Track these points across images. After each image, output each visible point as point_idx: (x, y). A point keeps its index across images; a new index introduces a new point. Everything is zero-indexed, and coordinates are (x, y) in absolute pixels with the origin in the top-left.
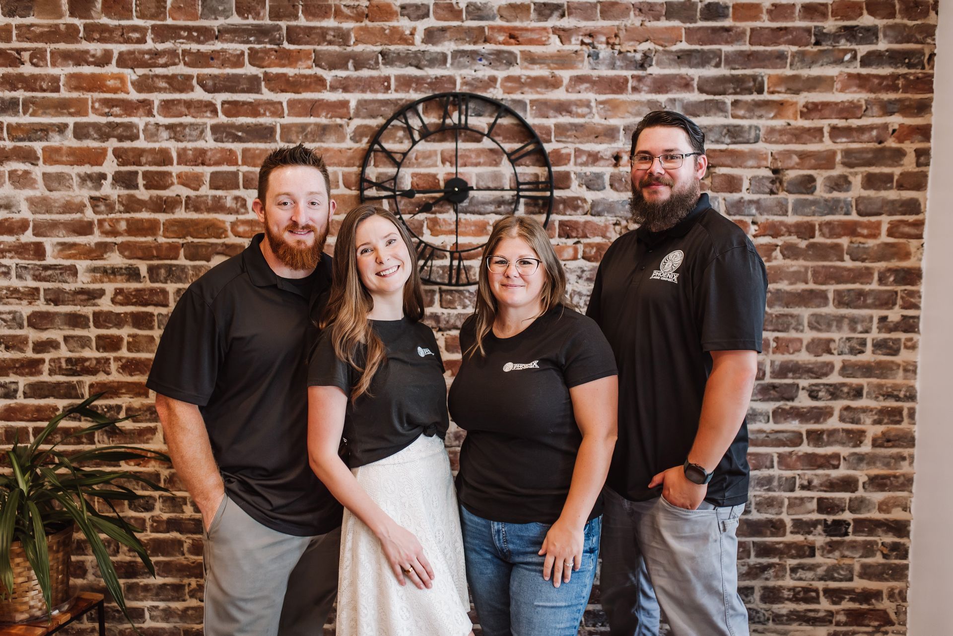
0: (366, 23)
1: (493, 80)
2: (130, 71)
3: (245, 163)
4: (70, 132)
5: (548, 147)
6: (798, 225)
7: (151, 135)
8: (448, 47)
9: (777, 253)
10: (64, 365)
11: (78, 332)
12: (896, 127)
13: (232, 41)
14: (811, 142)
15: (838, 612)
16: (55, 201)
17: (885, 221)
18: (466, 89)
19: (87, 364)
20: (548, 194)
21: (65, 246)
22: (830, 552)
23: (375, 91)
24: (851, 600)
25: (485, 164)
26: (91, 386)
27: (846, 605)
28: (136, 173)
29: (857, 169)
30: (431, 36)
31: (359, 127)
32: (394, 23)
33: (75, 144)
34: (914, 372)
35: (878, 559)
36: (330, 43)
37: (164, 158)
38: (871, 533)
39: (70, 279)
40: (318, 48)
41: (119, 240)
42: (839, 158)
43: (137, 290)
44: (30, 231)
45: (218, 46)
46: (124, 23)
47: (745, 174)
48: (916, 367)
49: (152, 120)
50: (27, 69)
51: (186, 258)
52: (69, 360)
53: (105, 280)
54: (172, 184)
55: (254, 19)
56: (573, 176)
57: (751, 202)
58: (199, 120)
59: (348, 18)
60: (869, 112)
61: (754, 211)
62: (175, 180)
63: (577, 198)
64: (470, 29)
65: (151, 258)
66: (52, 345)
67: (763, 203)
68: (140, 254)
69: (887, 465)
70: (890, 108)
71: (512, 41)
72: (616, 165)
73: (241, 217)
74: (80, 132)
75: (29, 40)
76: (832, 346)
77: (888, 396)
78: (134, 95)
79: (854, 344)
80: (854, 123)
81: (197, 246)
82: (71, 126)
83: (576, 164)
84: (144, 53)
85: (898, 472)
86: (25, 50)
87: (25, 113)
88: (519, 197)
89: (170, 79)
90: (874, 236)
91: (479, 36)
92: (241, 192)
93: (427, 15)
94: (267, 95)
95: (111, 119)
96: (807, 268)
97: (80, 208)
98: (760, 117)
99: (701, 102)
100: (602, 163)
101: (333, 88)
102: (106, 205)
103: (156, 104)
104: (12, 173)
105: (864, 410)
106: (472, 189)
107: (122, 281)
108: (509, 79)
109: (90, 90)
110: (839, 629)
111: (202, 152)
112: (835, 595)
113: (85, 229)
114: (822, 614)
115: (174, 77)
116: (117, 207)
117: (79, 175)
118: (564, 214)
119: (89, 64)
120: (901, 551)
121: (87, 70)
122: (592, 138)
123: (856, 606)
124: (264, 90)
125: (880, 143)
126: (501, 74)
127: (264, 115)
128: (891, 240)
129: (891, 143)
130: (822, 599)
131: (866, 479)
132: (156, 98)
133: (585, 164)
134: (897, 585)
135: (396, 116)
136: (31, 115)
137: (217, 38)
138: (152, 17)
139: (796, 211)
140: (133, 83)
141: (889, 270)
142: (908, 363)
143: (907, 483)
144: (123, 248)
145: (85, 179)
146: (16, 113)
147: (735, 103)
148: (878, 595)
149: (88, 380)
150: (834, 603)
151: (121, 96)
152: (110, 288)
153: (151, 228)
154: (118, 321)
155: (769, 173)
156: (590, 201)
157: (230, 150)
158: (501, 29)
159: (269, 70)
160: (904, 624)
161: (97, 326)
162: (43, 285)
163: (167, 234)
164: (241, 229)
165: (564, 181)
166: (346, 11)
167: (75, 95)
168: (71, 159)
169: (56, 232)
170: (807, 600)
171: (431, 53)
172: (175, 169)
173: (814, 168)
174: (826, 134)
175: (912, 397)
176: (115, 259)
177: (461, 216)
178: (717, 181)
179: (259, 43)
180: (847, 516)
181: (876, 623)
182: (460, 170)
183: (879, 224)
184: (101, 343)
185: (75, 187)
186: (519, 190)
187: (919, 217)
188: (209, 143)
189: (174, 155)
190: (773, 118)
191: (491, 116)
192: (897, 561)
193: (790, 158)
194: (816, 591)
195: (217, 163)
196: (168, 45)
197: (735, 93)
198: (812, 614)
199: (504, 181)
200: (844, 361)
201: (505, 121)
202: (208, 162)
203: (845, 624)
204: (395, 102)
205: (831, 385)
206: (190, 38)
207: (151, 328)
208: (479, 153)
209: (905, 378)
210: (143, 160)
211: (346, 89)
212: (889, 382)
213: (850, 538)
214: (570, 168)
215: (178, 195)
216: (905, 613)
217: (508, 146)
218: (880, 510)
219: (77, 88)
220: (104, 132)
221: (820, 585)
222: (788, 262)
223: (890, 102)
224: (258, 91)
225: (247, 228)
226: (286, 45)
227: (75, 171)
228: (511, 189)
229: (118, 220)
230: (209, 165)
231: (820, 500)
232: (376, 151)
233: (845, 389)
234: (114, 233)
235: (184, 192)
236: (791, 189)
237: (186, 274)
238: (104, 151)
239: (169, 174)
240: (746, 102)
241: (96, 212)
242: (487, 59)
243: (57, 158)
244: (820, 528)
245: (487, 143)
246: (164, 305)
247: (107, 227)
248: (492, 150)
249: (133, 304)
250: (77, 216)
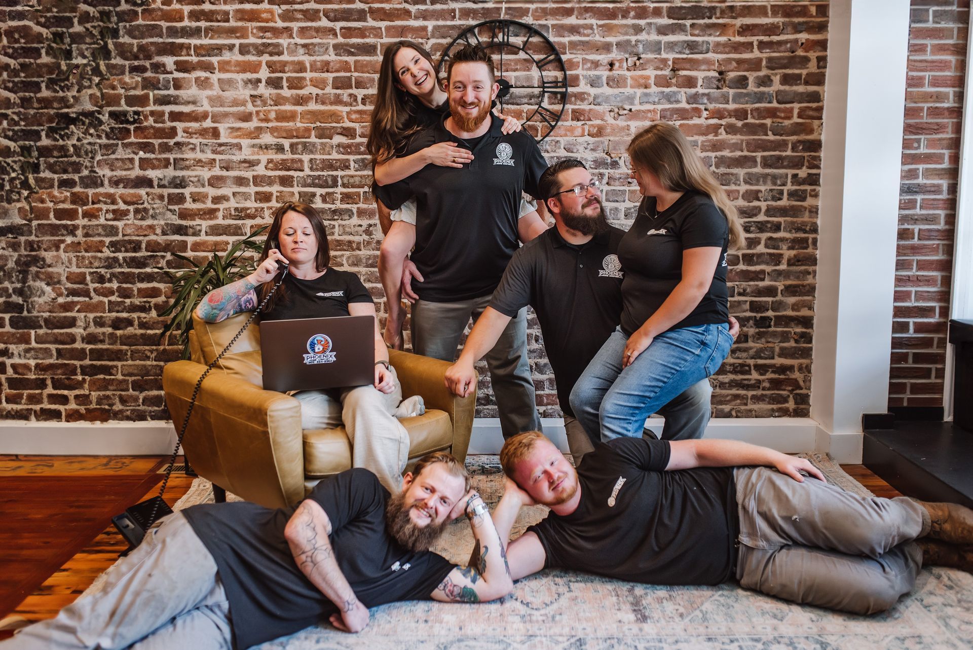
1: (526, 11)
2: (277, 7)
3: (356, 71)
4: (236, 49)
5: (564, 58)
6: (736, 111)
7: (292, 51)
9: (722, 130)
10: (233, 213)
11: (242, 189)
12: (804, 41)
14: (745, 52)
15: (764, 381)
16: (226, 98)
17: (796, 107)
18: (507, 17)
19: (248, 212)
20: (564, 90)
21: (233, 129)
22: (758, 339)
23: (445, 19)
24: (773, 372)
25: (520, 70)
26: (252, 227)
27: (770, 375)
28: (282, 78)
29: (776, 71)
31: (434, 45)
33: (241, 58)
34: (817, 213)
35: (792, 344)
37: (301, 67)
38: (786, 326)
39: (237, 152)
41: (270, 125)
42: (764, 63)
43: (283, 160)
44: (209, 120)
47: (700, 75)
48: (817, 209)
49: (292, 41)
50: (207, 7)
51: (316, 137)
52: (236, 209)
53: (261, 153)
54: (307, 85)
56: (581, 77)
57: (704, 94)
58: (324, 41)
60: (785, 31)
61: (706, 101)
62: (309, 83)
63: (584, 93)
65: (292, 137)
66: (224, 198)
67: (712, 96)
68: (285, 135)
69: (798, 278)
70: (799, 28)
72: (611, 70)
73: (353, 108)
74: (244, 50)
76: (760, 195)
77: (798, 230)
78: (280, 24)
79: (775, 193)
80: (775, 38)
81: (323, 129)
82: (237, 46)
83: (583, 69)
85: (806, 282)
87: (206, 37)
88: (544, 92)
89: (305, 12)
90: (789, 118)
92: (354, 91)
94: (371, 23)
95: (264, 41)
96: (742, 141)
97: (244, 103)
98: (710, 35)
99: (669, 25)
100: (601, 68)
101: (416, 18)
102: (262, 101)
103: (295, 29)
104: (197, 79)
105: (782, 240)
106: (512, 86)
107: (272, 154)
108: (537, 10)
109: (250, 20)
110: (764, 392)
111: (327, 63)
112: (761, 369)
113: (246, 118)
114: (753, 382)
115: (307, 10)
116: (269, 102)
117: (243, 80)
118: (575, 104)
119: (249, 2)
120: (808, 338)
121: (248, 6)
122: (594, 51)
123: (776, 376)
124: (369, 19)
125: (793, 52)
126: (531, 7)
127: (369, 37)
128: (800, 120)
129: (800, 53)
130: (753, 372)
131: (783, 287)
132: (295, 26)
133: (589, 69)
134: (804, 361)
135: (459, 37)
136: (211, 38)
139: (734, 101)
140: (279, 16)
141: (799, 141)
142: (812, 207)
143: (811, 290)
144: (273, 130)
145: (247, 82)
146: (200, 37)
147: (692, 25)
148: (791, 368)
149: (249, 222)
150: (761, 374)
151: (271, 24)
152: (264, 158)
153: (292, 117)
154: (270, 181)
155: (717, 75)
156: (593, 95)
157: (346, 62)
159: (372, 5)
160: (809, 389)
161: (255, 184)
162: (218, 157)
163: (303, 121)
164: (354, 116)
165: (575, 81)
167: (240, 24)
168: (238, 69)
169: (227, 120)
170: (743, 373)
172: (308, 75)
173: (748, 71)
174: (755, 47)
175: (815, 230)
176: (267, 139)
177: (505, 106)
178: (680, 79)
180: (770, 313)
181: (790, 388)
182: (504, 74)
183: (792, 109)
184: (258, 197)
185: (240, 88)
186: (544, 87)
187: (820, 104)
188: (331, 57)
189: (308, 65)
190: (719, 36)
191: (524, 36)
192: (805, 345)
193: (730, 63)
194: (749, 366)
195: (337, 71)
197: (693, 19)
198: (746, 382)
199: (534, 81)
200: (768, 206)
201: (535, 39)
202: (331, 70)
203: (769, 389)
204: (459, 27)
205: (759, 222)
207: (292, 186)
208: (517, 61)
209: (810, 217)
210: (287, 69)
211: (425, 18)
212: (799, 220)
213: (772, 329)
214: (579, 72)
215: (310, 94)
216: (810, 381)
217: (537, 57)
218: (793, 309)
219: (241, 19)
220: (260, 50)
221: (751, 362)
222: (730, 136)
223: (799, 23)
224: (365, 20)
225: (358, 116)
227: (240, 77)
228: (539, 87)
229: (269, 111)
230: (332, 72)
231: (752, 303)
232: (446, 61)
233: (769, 225)
234: (267, 120)
235: (315, 91)
236: (731, 85)
237: (316, 148)
238: (259, 64)
239: (304, 78)
240: (700, 25)
241: (254, 106)
243: (228, 68)
244: (751, 322)
245: (522, 55)
246: (303, 171)
247: (262, 116)
248: (525, 60)
249: (280, 170)
250: (242, 109)
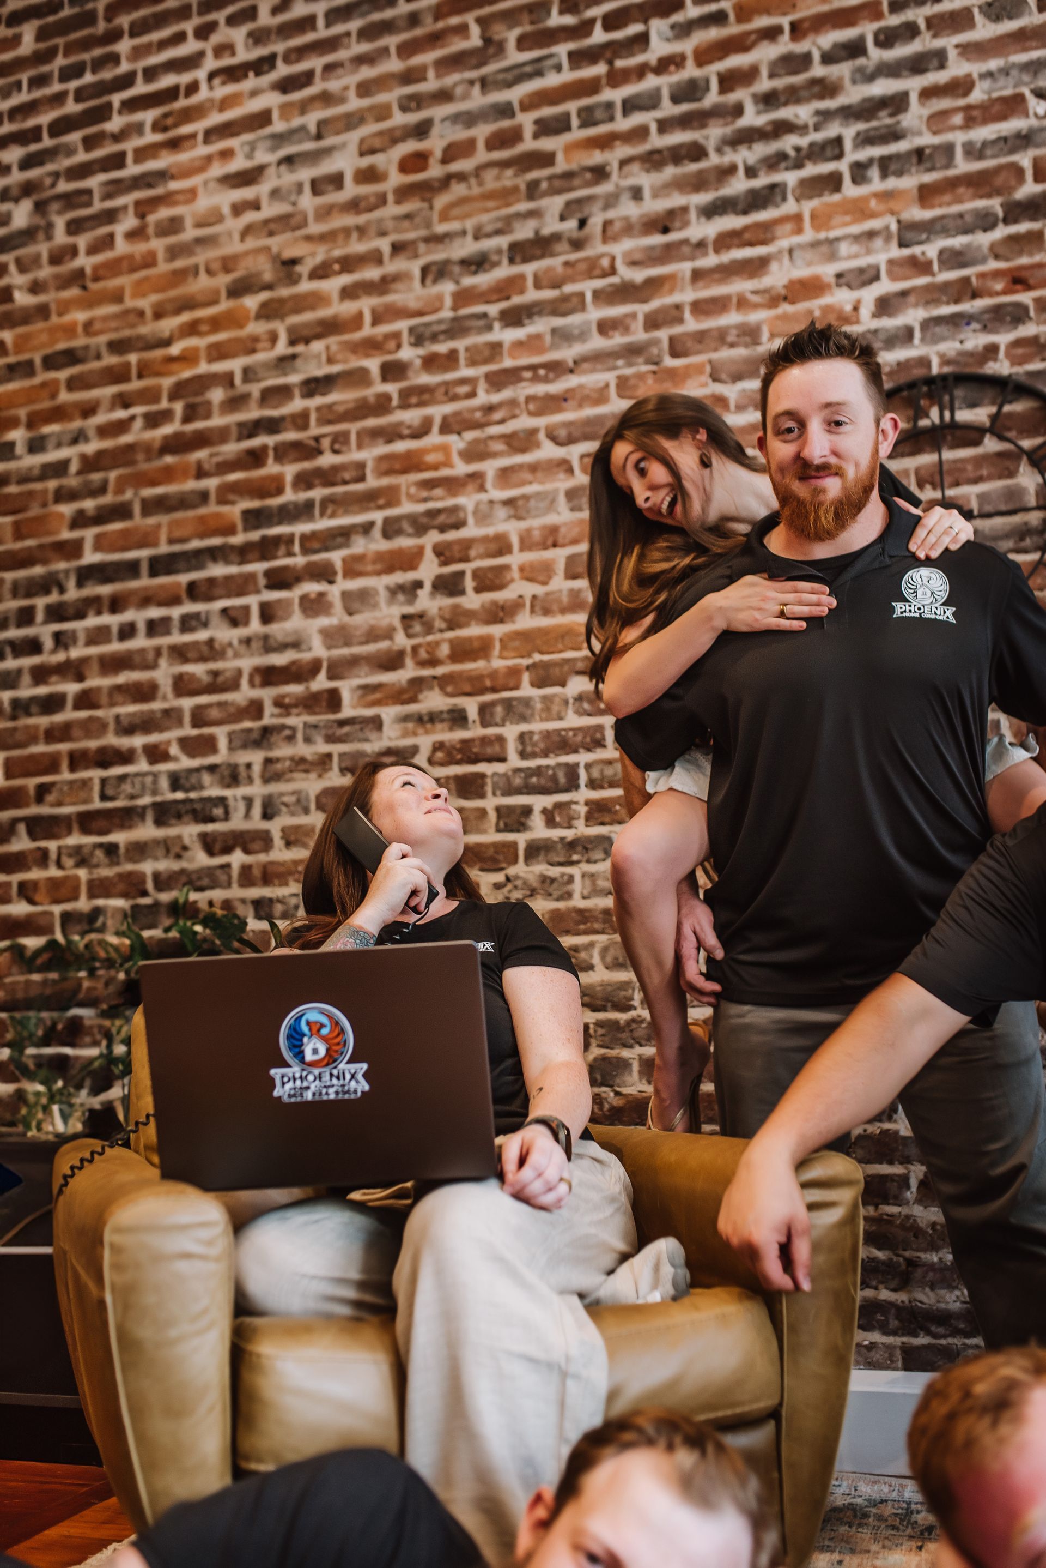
0: (786, 308)
1: (992, 350)
2: (456, 437)
4: (377, 532)
7: (483, 517)
8: (913, 316)
13: (593, 371)
16: (356, 628)
18: (948, 369)
21: (367, 689)
25: (990, 478)
28: (461, 574)
30: (884, 306)
32: (826, 300)
33: (383, 545)
36: (732, 345)
37: (501, 546)
39: (373, 735)
40: (715, 356)
43: (465, 742)
44: (322, 675)
45: (571, 381)
46: (450, 376)
49: (483, 497)
50: (327, 460)
51: (533, 685)
53: (420, 731)
54: (512, 580)
55: (622, 335)
58: (548, 486)
59: (756, 306)
62: (515, 574)
64: (946, 285)
65: (482, 691)
68: (467, 688)
71: (1019, 287)
74: (391, 529)
75: (330, 422)
78: (461, 468)
81: (547, 666)
82: (379, 523)
84: (473, 410)
86: (324, 436)
87: (322, 516)
89: (509, 438)
91: (964, 290)
93: (876, 278)
95: (431, 505)
97: (388, 634)
101: (740, 408)
102: (424, 624)
103: (491, 474)
104: (304, 598)
107: (443, 731)
108: (1018, 343)
109: (404, 471)
111: (553, 530)
113: (393, 661)
115: (514, 434)
116: (439, 624)
119: (402, 437)
121: (400, 446)
126: (1003, 339)
132: (491, 467)
137: (571, 371)
138: (486, 361)
140: (460, 453)
144: (443, 682)
145: (395, 591)
146: (311, 519)
151: (444, 472)
152: (426, 742)
153: (481, 649)
158: (997, 274)
162: (337, 749)
163: (505, 654)
166: (755, 299)
167: (385, 481)
168: (378, 567)
169: (356, 671)
171: (886, 330)
172: (515, 559)
176: (434, 701)
179: (630, 365)
182: (950, 492)
185: (383, 605)
188: (562, 515)
189: (515, 540)
191: (993, 403)
195: (575, 543)
196: (506, 394)
199: (1026, 498)
201: (1017, 407)
202: (560, 541)
206: (536, 379)
207: (482, 796)
208: (979, 461)
210: (473, 553)
215: (521, 597)
217: (1027, 444)
219: (388, 473)
220: (420, 525)
226: (669, 362)
227: (380, 583)
228: (1040, 508)
229: (437, 644)
230: (563, 546)
234: (433, 662)
235: (529, 590)
237: (533, 708)
238: (420, 551)
239: (507, 568)
241: (409, 636)
242: (978, 321)
243: (359, 567)
245: (991, 445)
246: (503, 759)
247: (423, 654)
248: (1000, 455)
249: (458, 763)
250: (383, 645)
